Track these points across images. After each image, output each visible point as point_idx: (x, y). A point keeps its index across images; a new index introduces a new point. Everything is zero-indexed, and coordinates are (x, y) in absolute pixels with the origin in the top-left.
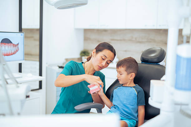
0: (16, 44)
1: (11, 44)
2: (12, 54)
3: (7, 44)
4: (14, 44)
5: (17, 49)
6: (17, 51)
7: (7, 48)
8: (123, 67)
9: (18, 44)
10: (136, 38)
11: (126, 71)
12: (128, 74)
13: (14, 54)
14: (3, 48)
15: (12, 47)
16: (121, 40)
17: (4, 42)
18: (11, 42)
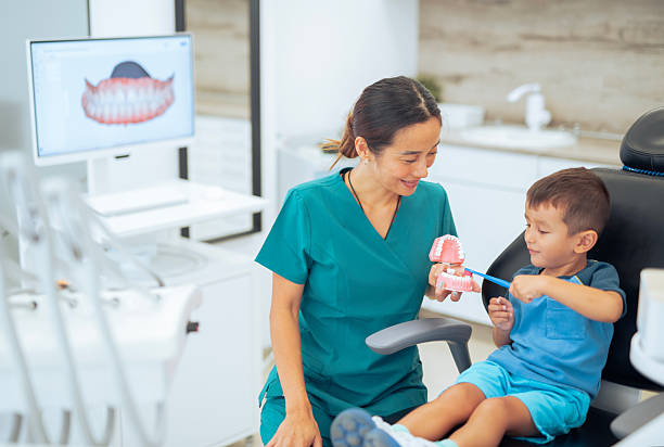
0: (163, 77)
1: (147, 79)
2: (150, 118)
3: (131, 81)
4: (156, 81)
5: (169, 96)
6: (168, 104)
7: (132, 95)
8: (555, 206)
9: (171, 79)
10: (621, 33)
11: (565, 221)
12: (571, 234)
13: (157, 114)
14: (120, 95)
15: (151, 89)
16: (560, 39)
17: (121, 76)
18: (145, 74)
